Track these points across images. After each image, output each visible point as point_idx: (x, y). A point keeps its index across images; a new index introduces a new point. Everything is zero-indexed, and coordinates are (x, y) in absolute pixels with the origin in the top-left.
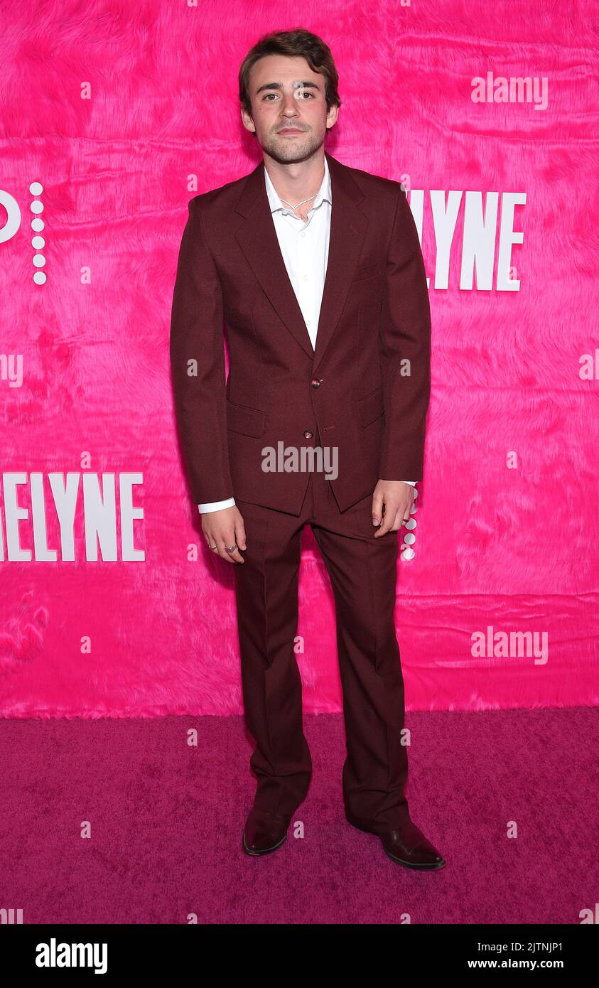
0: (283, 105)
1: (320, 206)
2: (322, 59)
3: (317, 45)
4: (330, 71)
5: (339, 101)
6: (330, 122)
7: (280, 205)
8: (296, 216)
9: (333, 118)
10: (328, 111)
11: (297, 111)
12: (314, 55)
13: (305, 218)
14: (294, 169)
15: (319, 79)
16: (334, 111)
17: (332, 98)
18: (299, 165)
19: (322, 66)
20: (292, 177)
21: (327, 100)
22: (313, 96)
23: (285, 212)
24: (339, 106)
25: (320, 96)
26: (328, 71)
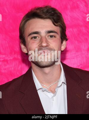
0: (41, 41)
1: (61, 85)
3: (56, 13)
4: (62, 24)
6: (63, 48)
7: (41, 87)
8: (48, 91)
9: (64, 46)
10: (62, 43)
11: (47, 43)
12: (55, 18)
13: (54, 92)
14: (47, 70)
15: (57, 29)
16: (64, 42)
17: (64, 37)
18: (49, 68)
19: (59, 23)
20: (46, 74)
21: (61, 38)
22: (55, 37)
23: (43, 90)
24: (67, 40)
25: (58, 37)
26: (62, 25)
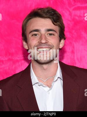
0: (41, 38)
2: (58, 19)
3: (56, 14)
4: (61, 24)
5: (65, 37)
6: (61, 46)
9: (62, 44)
10: (60, 41)
12: (55, 18)
15: (57, 28)
16: (63, 41)
17: (62, 36)
19: (58, 23)
20: (44, 69)
21: (60, 37)
22: (54, 35)
24: (65, 39)
25: (57, 35)
